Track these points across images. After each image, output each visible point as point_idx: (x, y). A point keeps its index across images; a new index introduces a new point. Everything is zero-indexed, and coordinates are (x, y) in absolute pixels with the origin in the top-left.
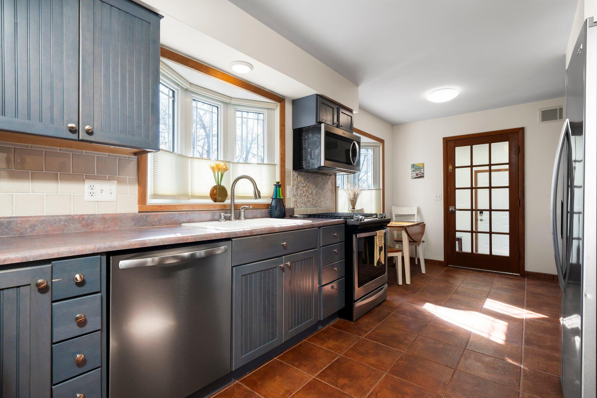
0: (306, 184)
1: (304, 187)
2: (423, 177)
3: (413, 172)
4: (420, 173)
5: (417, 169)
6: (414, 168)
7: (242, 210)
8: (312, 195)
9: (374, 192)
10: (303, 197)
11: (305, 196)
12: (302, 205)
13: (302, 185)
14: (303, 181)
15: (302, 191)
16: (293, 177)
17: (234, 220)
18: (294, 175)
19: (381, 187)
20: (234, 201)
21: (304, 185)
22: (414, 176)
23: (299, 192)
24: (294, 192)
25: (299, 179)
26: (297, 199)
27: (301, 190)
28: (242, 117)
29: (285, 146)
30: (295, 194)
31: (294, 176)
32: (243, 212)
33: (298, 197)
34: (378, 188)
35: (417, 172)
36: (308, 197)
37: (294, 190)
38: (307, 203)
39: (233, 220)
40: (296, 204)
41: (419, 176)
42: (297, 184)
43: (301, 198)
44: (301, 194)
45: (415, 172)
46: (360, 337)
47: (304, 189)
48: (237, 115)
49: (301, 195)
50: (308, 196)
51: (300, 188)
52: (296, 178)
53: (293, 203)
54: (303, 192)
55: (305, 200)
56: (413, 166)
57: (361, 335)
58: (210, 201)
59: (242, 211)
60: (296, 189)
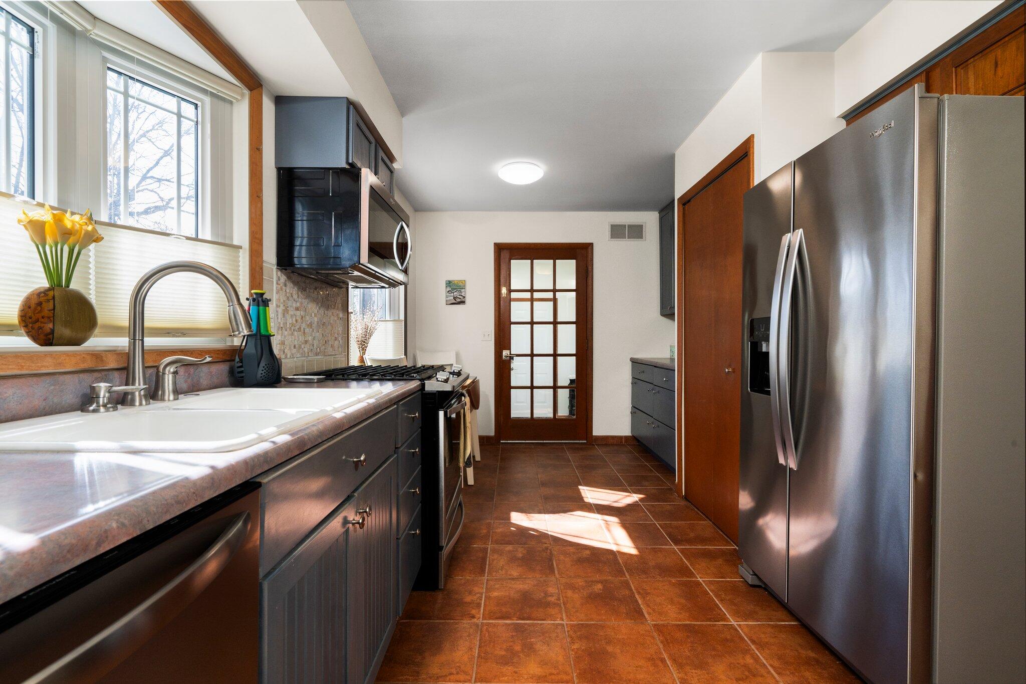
0: (301, 303)
1: (298, 310)
2: (463, 302)
3: (448, 294)
4: (460, 297)
5: (456, 289)
6: (450, 286)
7: (168, 369)
8: (311, 330)
9: (390, 325)
10: (296, 333)
11: (299, 329)
12: (294, 351)
13: (294, 305)
14: (295, 297)
15: (294, 319)
16: (277, 284)
17: (144, 402)
18: (279, 279)
19: (402, 317)
20: (142, 340)
21: (298, 304)
22: (450, 300)
23: (289, 321)
24: (279, 320)
25: (288, 291)
26: (285, 336)
27: (292, 316)
28: (126, 94)
29: (262, 203)
30: (282, 326)
31: (279, 282)
32: (171, 376)
33: (286, 333)
34: (397, 318)
35: (455, 293)
36: (304, 333)
37: (280, 316)
38: (303, 346)
39: (141, 404)
40: (283, 348)
41: (458, 300)
42: (284, 301)
43: (292, 334)
44: (292, 325)
45: (452, 294)
46: (475, 620)
47: (298, 313)
48: (110, 83)
49: (293, 328)
50: (304, 329)
51: (291, 312)
52: (284, 287)
53: (278, 345)
54: (296, 321)
55: (300, 339)
56: (449, 283)
57: (473, 617)
58: (23, 342)
59: (167, 372)
60: (284, 314)
